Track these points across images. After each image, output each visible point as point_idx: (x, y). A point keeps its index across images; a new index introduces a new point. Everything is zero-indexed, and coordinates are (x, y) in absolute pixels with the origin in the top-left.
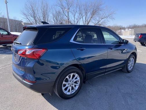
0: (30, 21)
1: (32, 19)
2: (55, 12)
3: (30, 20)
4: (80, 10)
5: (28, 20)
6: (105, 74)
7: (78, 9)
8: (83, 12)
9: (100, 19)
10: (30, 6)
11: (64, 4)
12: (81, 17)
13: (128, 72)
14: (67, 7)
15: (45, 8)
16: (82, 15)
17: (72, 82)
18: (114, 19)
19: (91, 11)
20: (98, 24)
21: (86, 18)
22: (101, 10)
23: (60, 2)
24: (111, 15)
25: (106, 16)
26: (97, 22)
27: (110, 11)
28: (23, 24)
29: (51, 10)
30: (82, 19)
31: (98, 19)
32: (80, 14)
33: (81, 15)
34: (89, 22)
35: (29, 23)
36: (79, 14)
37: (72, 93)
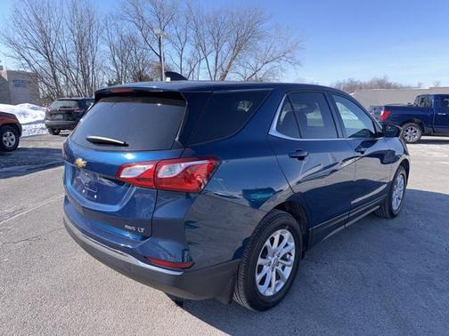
0: (30, 65)
1: (41, 58)
2: (116, 39)
3: (32, 62)
4: (198, 36)
5: (24, 62)
6: (347, 225)
7: (192, 31)
8: (208, 40)
9: (260, 65)
10: (32, 18)
11: (146, 14)
12: (202, 56)
13: (393, 215)
14: (155, 24)
15: (85, 25)
16: (204, 51)
17: (276, 257)
18: (298, 63)
19: (233, 40)
20: (254, 77)
21: (217, 58)
22: (259, 38)
23: (133, 8)
24: (289, 51)
25: (275, 56)
26: (249, 73)
27: (287, 40)
28: (6, 77)
29: (105, 31)
30: (204, 63)
31: (252, 62)
32: (199, 45)
33: (201, 52)
34: (227, 72)
35: (29, 71)
36: (196, 48)
37: (278, 290)
